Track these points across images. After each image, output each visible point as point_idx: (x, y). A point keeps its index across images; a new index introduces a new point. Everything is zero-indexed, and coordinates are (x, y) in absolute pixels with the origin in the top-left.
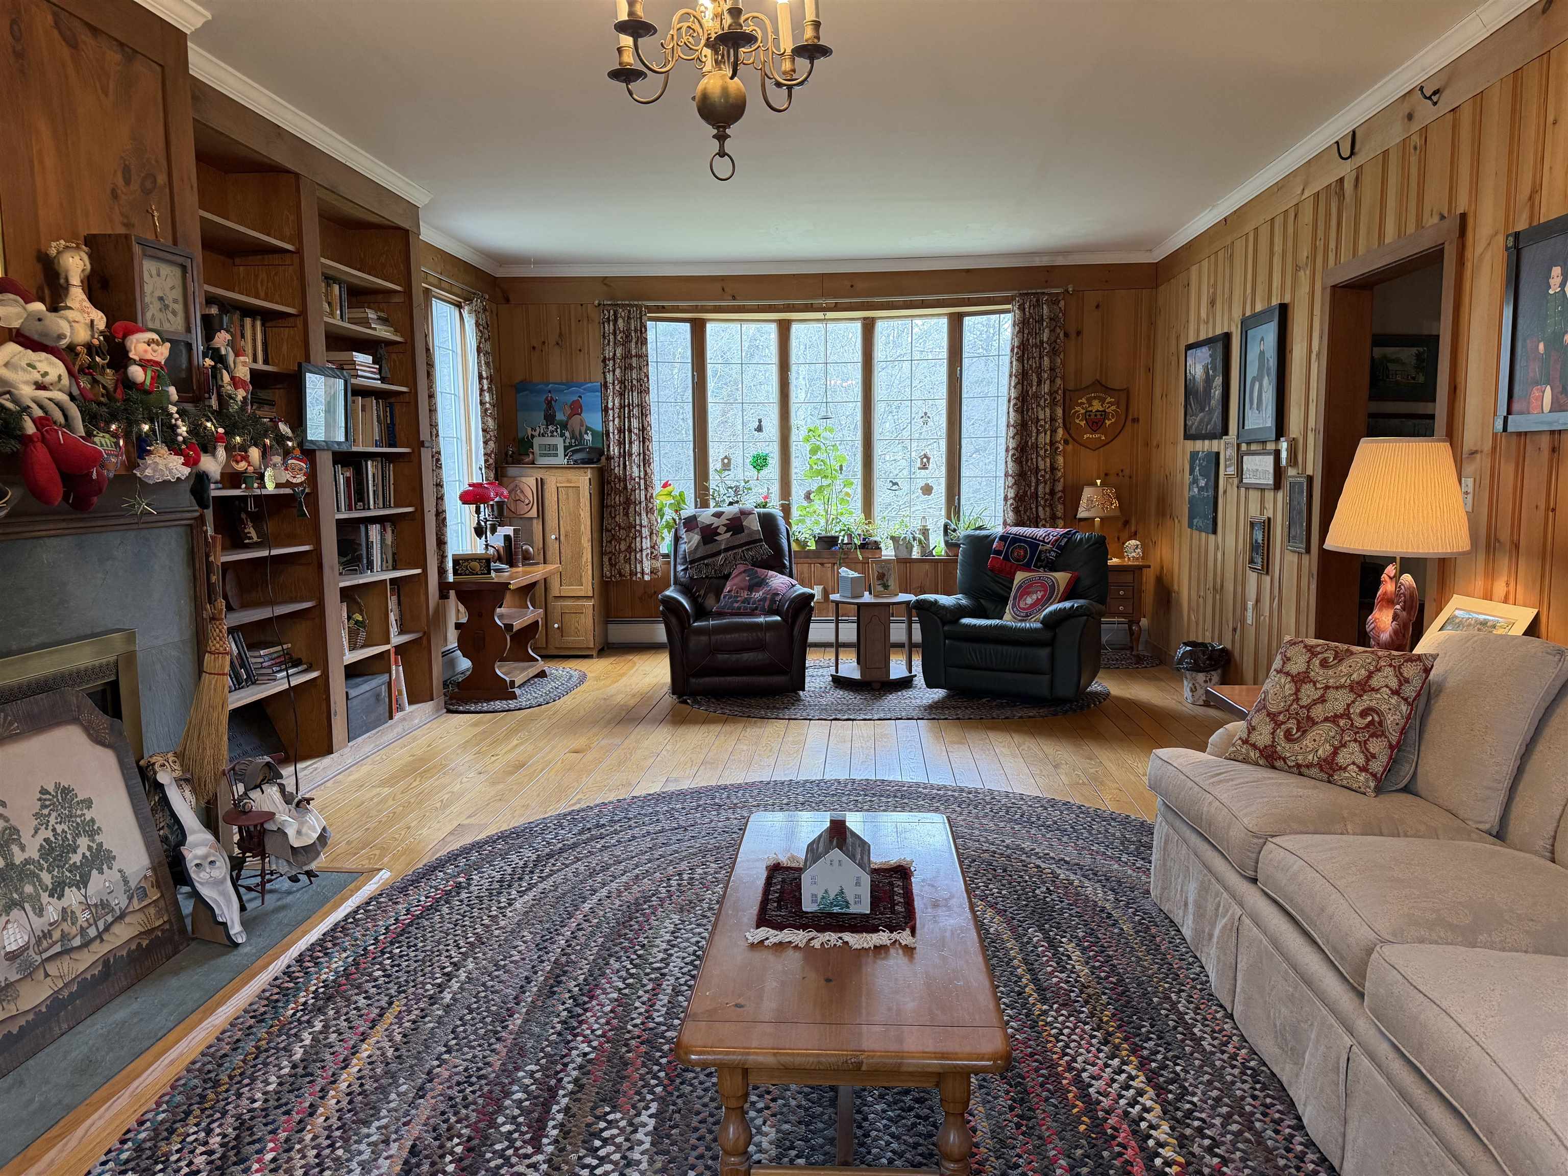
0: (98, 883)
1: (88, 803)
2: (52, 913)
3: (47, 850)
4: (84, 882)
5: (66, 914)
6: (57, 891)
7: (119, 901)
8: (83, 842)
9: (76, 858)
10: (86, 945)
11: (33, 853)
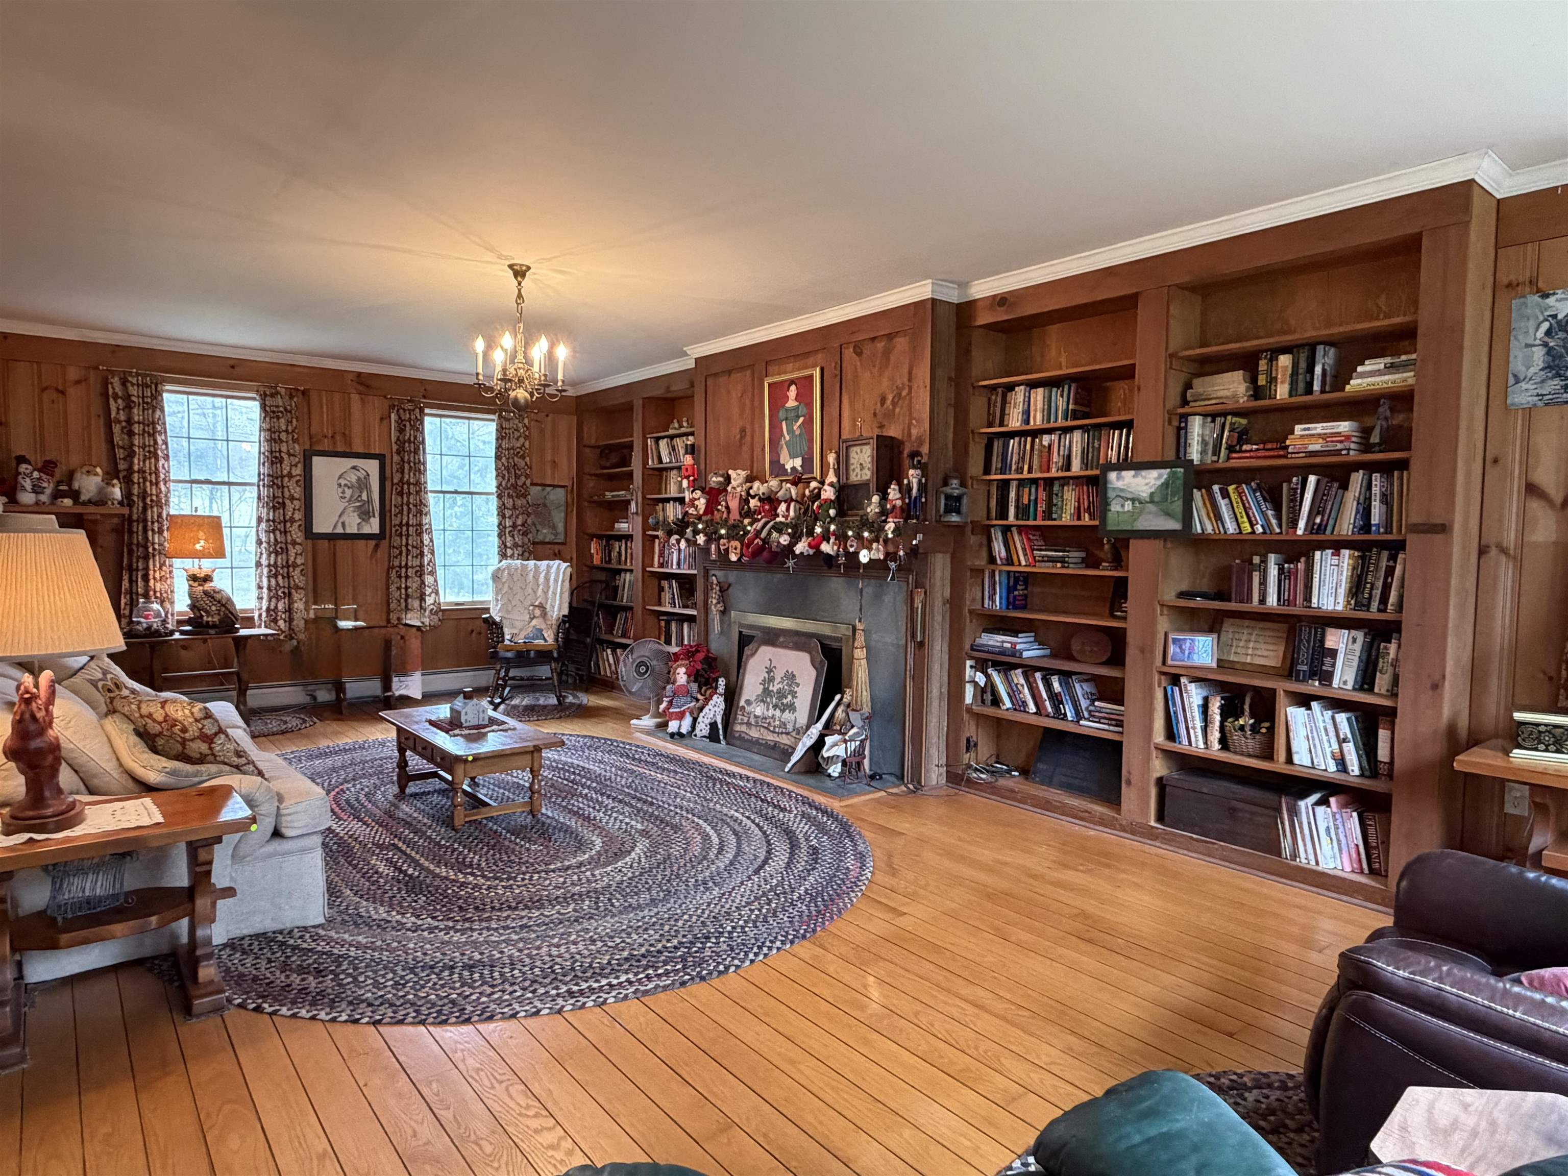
0: (787, 715)
1: (798, 685)
2: (771, 712)
3: (779, 691)
4: (783, 711)
5: (773, 717)
6: (775, 707)
7: (790, 727)
8: (790, 697)
9: (785, 701)
10: (774, 732)
11: (775, 690)
